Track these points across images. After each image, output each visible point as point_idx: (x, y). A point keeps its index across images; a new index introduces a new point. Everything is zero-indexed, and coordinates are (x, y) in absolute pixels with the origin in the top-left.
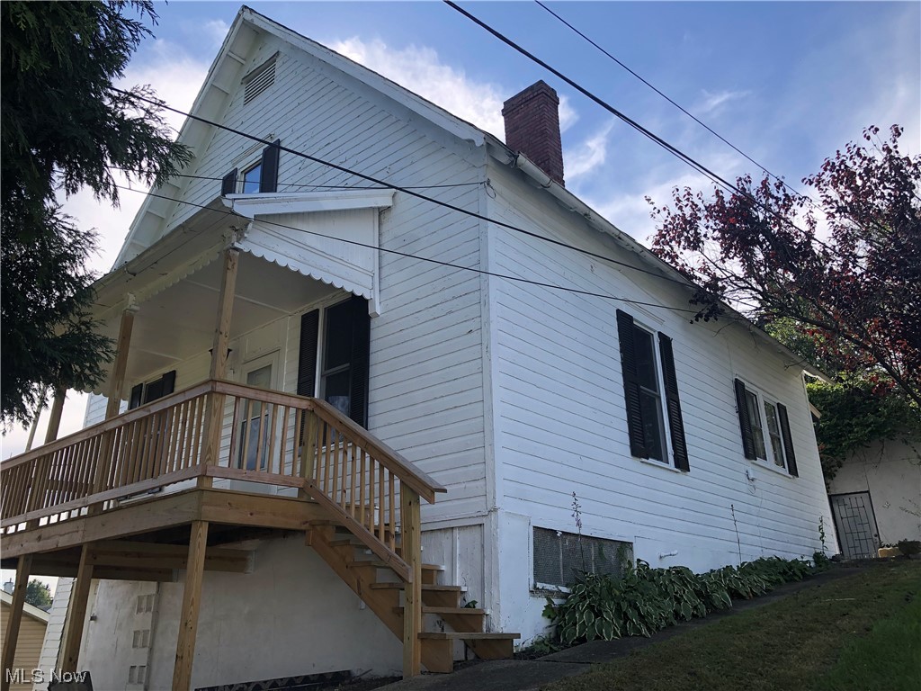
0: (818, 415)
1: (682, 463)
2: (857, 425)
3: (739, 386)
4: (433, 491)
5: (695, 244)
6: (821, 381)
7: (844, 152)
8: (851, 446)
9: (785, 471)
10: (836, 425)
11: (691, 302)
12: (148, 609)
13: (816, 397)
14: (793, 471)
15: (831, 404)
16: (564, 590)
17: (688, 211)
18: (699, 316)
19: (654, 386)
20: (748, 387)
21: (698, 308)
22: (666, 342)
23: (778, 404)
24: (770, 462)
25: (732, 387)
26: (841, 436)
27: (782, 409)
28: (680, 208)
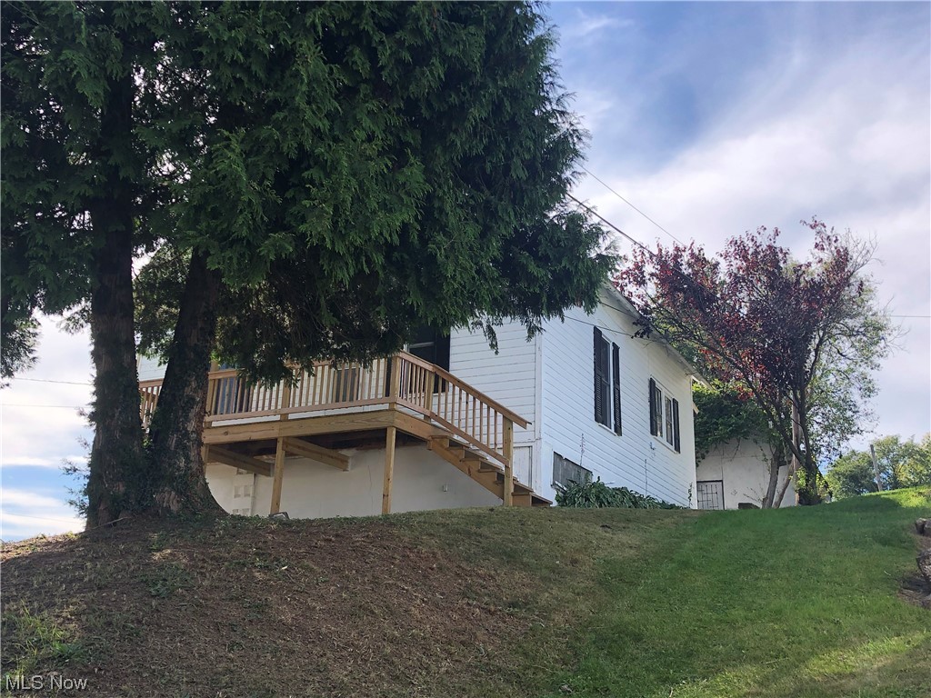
0: (697, 413)
1: (618, 430)
2: (722, 424)
3: (652, 383)
4: (526, 422)
5: (641, 282)
6: (703, 386)
7: (744, 236)
8: (715, 441)
9: (673, 448)
10: (706, 423)
11: (634, 323)
12: (247, 495)
13: (697, 397)
14: (678, 449)
15: (704, 404)
16: (565, 489)
17: (639, 259)
18: (637, 333)
19: (607, 378)
20: (658, 385)
21: (637, 328)
22: (616, 349)
23: (674, 399)
24: (664, 440)
25: (647, 383)
26: (708, 432)
27: (675, 402)
28: (635, 257)
